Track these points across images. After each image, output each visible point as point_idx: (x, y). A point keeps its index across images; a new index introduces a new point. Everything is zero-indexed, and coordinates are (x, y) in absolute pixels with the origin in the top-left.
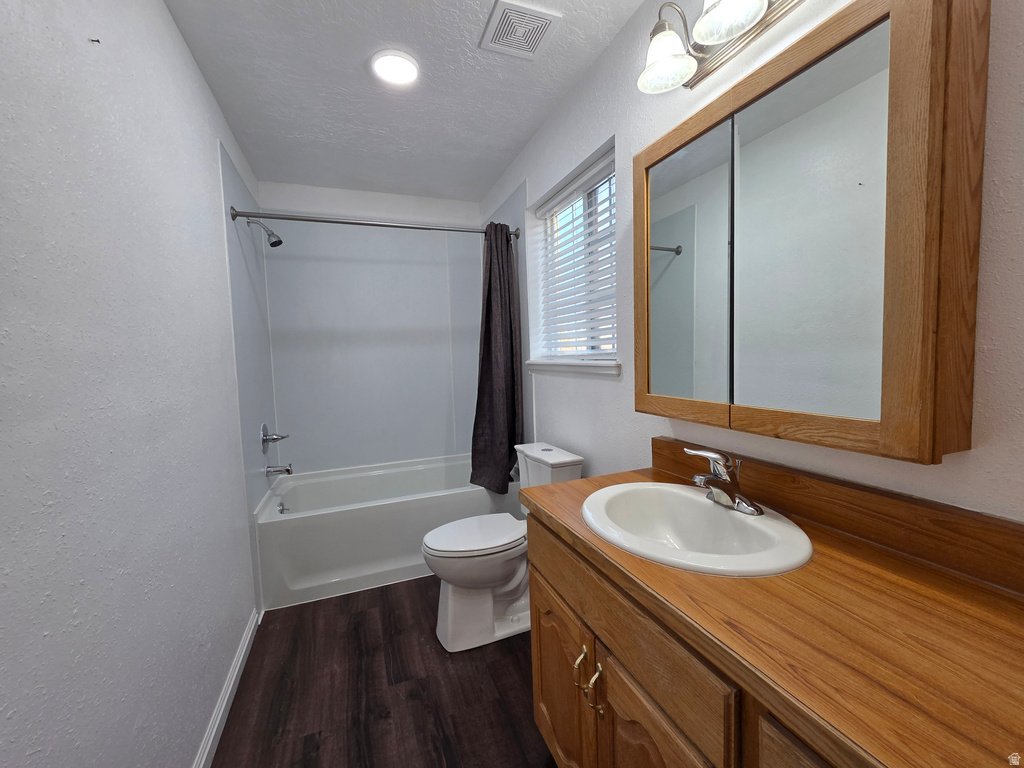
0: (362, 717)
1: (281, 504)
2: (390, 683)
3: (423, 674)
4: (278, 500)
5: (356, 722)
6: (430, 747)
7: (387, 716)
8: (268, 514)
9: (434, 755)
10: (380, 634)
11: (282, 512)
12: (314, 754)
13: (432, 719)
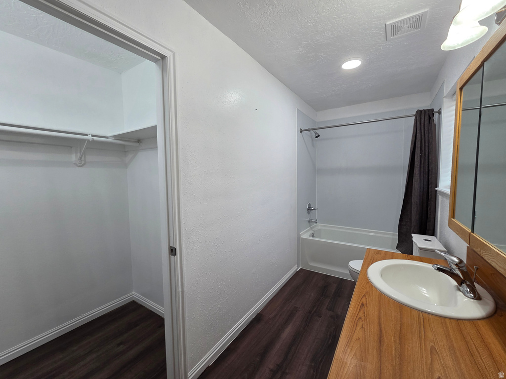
0: (312, 312)
1: (313, 234)
2: (327, 309)
3: (339, 314)
4: (312, 232)
5: (310, 312)
6: (329, 334)
7: (320, 317)
8: (306, 235)
9: (328, 337)
10: (332, 293)
11: (313, 236)
12: (295, 312)
13: (334, 328)
